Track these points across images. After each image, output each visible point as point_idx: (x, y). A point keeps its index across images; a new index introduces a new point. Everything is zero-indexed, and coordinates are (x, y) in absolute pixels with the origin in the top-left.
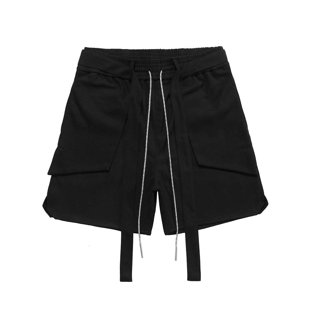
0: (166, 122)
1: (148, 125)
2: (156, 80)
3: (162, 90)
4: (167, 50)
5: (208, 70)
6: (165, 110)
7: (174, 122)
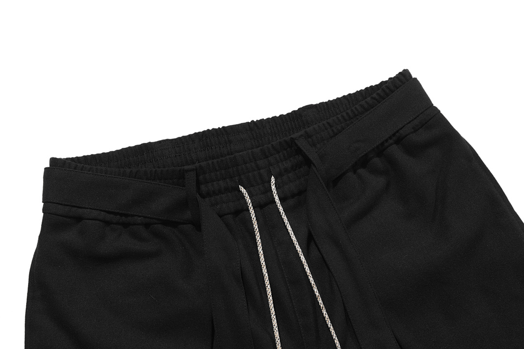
0: (324, 312)
1: (277, 334)
2: (264, 205)
3: (289, 228)
4: (268, 119)
5: (391, 141)
6: (311, 279)
7: (345, 307)
